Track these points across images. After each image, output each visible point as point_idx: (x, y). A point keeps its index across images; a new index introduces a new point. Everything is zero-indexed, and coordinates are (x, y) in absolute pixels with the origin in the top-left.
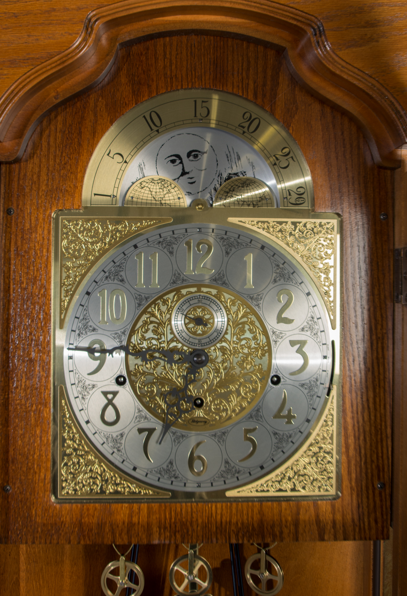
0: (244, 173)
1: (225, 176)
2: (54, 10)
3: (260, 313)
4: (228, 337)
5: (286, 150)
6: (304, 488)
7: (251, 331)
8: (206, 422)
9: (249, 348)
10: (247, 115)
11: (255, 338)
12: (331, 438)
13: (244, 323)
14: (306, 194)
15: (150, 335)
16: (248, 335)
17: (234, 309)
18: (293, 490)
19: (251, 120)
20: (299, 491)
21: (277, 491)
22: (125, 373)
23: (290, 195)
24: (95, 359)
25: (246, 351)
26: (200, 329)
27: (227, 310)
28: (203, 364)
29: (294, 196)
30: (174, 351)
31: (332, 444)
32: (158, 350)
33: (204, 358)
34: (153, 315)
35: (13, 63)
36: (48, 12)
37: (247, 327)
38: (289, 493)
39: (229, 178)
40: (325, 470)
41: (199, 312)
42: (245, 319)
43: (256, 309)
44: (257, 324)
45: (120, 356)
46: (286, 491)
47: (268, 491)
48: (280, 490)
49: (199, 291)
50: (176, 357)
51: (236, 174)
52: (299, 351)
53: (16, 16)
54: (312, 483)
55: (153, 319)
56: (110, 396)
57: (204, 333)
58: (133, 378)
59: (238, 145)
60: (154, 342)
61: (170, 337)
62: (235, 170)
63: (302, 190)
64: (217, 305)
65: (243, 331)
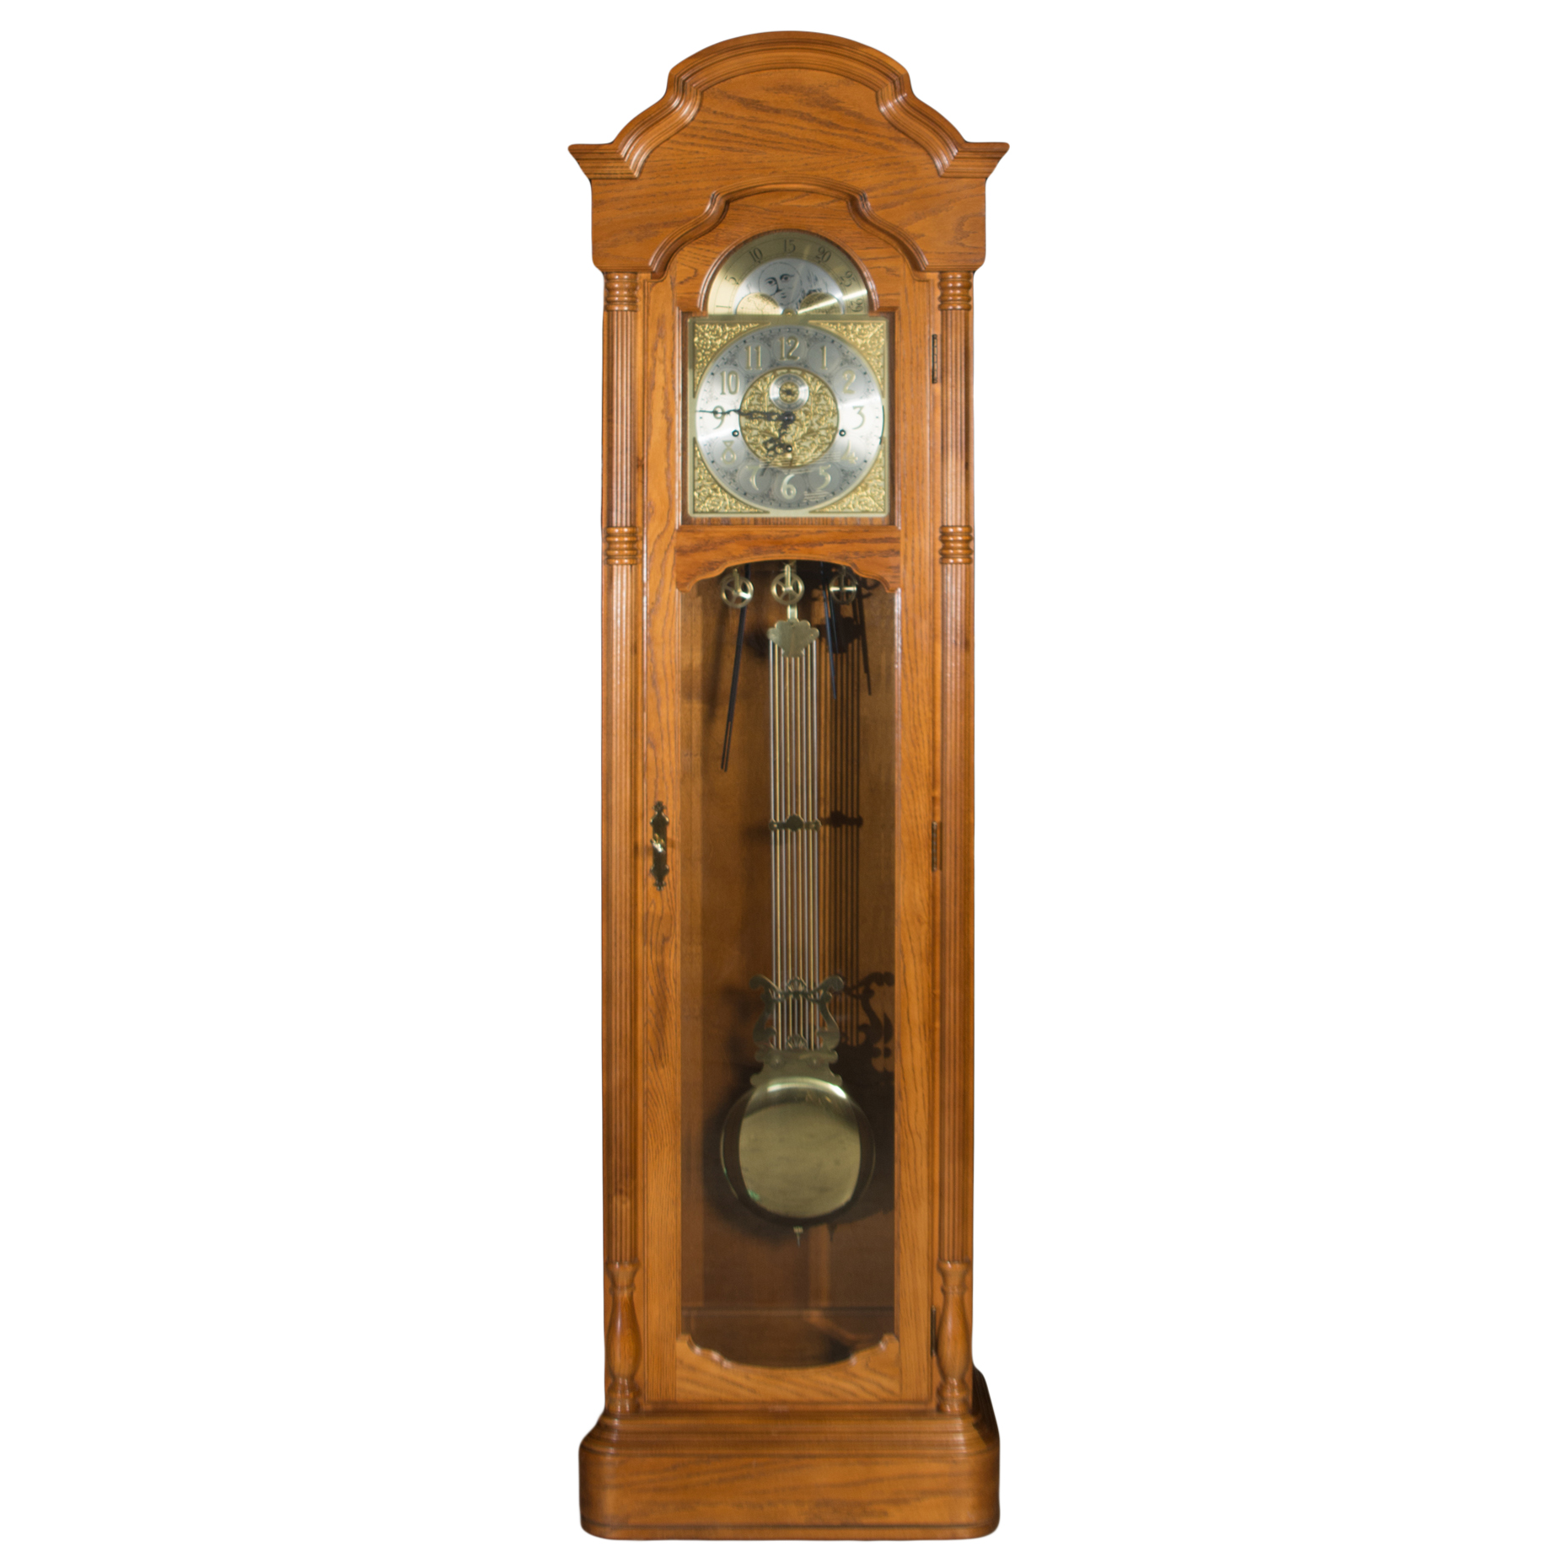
0: (820, 290)
1: (807, 291)
2: (691, 190)
3: (831, 387)
4: (809, 403)
5: (849, 274)
7: (825, 399)
9: (823, 411)
10: (822, 250)
11: (827, 404)
13: (820, 394)
14: (862, 303)
15: (755, 402)
16: (822, 402)
17: (813, 384)
19: (824, 253)
22: (738, 429)
23: (852, 304)
24: (718, 418)
25: (822, 413)
26: (789, 398)
27: (809, 385)
28: (790, 422)
29: (855, 306)
30: (772, 413)
32: (762, 413)
33: (792, 418)
34: (757, 388)
35: (666, 225)
36: (687, 191)
37: (822, 397)
39: (810, 292)
40: (878, 496)
41: (789, 387)
42: (821, 391)
43: (828, 384)
44: (829, 394)
45: (734, 417)
49: (788, 372)
50: (774, 417)
51: (815, 291)
52: (859, 413)
53: (666, 194)
54: (868, 505)
55: (757, 391)
56: (728, 444)
57: (792, 401)
58: (744, 432)
59: (817, 271)
60: (758, 407)
61: (769, 403)
62: (814, 288)
63: (860, 301)
64: (801, 381)
65: (819, 399)
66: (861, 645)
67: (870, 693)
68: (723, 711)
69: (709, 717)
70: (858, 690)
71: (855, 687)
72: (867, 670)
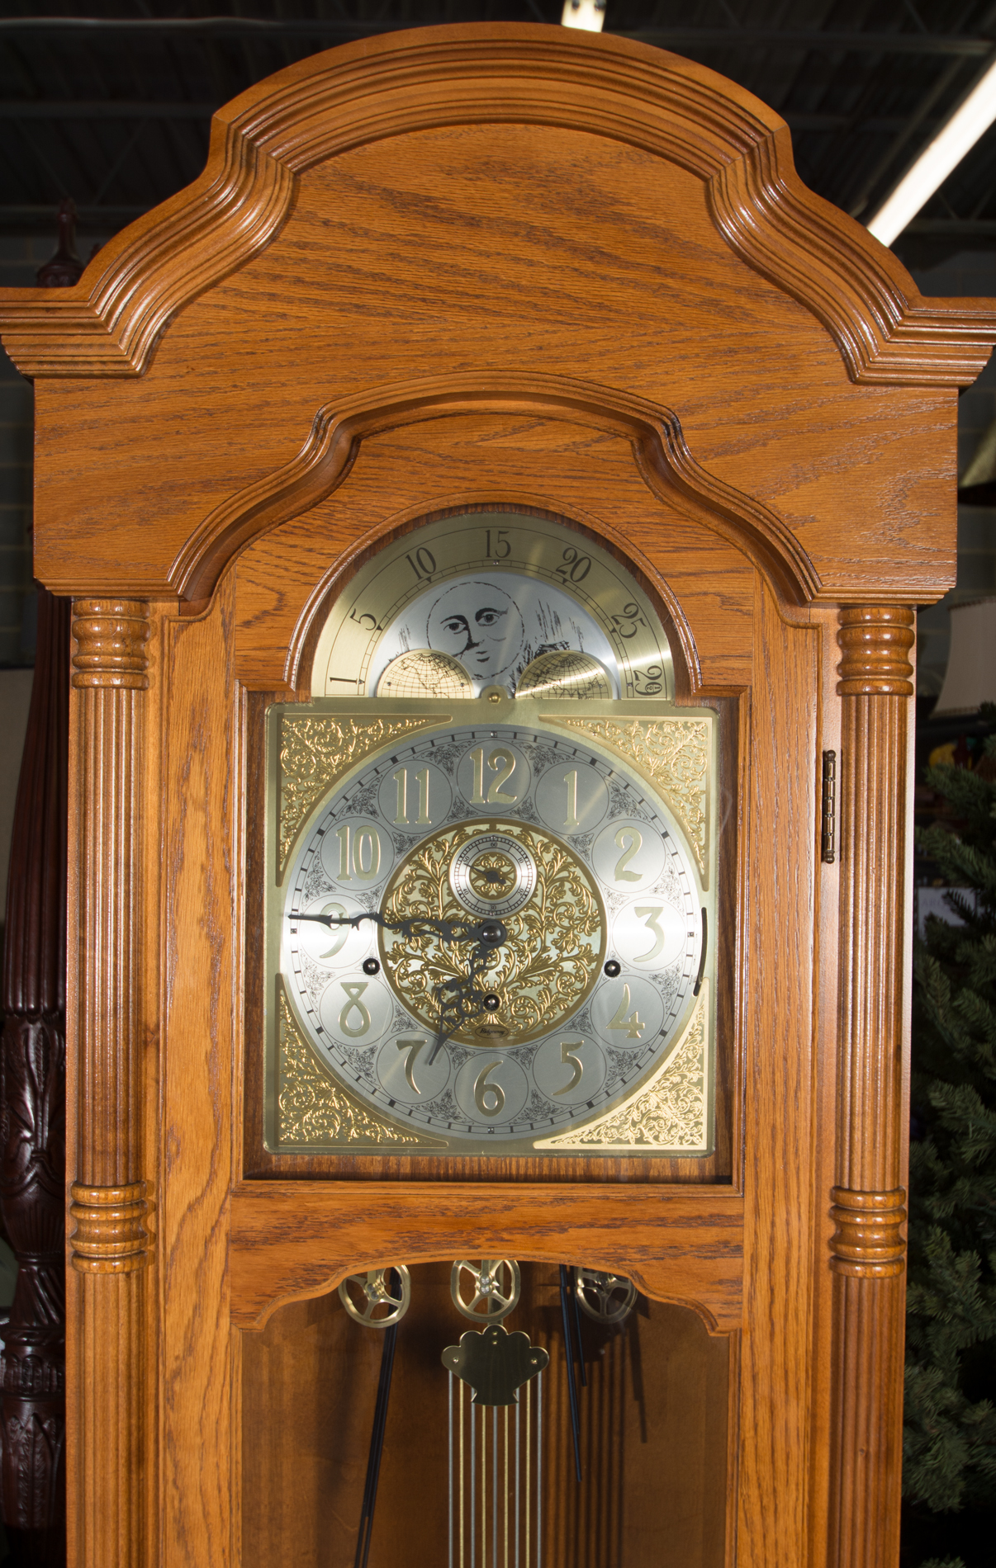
0: (565, 645)
1: (535, 648)
2: (267, 404)
3: (588, 865)
4: (537, 901)
5: (632, 609)
6: (656, 1138)
7: (573, 891)
8: (502, 1033)
9: (570, 918)
10: (571, 553)
11: (579, 903)
12: (701, 1061)
13: (562, 880)
14: (662, 677)
15: (415, 896)
16: (569, 898)
17: (548, 857)
18: (639, 1141)
19: (576, 562)
20: (648, 1143)
21: (613, 1142)
22: (377, 957)
23: (637, 678)
24: (330, 933)
25: (566, 923)
26: (494, 888)
27: (539, 860)
28: (497, 942)
29: (645, 681)
30: (453, 922)
31: (702, 1070)
32: (429, 921)
33: (499, 933)
34: (421, 866)
35: (207, 486)
36: (259, 407)
37: (567, 886)
38: (634, 1147)
39: (542, 651)
40: (689, 1111)
41: (493, 862)
42: (565, 874)
43: (581, 857)
44: (584, 881)
45: (369, 928)
46: (628, 1142)
47: (599, 1142)
48: (619, 1141)
49: (493, 829)
50: (458, 932)
51: (553, 646)
52: (649, 924)
53: (210, 413)
54: (669, 1131)
55: (420, 872)
56: (354, 991)
57: (500, 894)
58: (390, 963)
59: (560, 602)
60: (422, 908)
61: (447, 899)
62: (551, 641)
63: (656, 672)
64: (519, 849)
65: (562, 893)
66: (628, 1346)
67: (644, 1439)
68: (356, 1473)
69: (330, 1482)
70: (622, 1434)
71: (616, 1427)
72: (639, 1395)
